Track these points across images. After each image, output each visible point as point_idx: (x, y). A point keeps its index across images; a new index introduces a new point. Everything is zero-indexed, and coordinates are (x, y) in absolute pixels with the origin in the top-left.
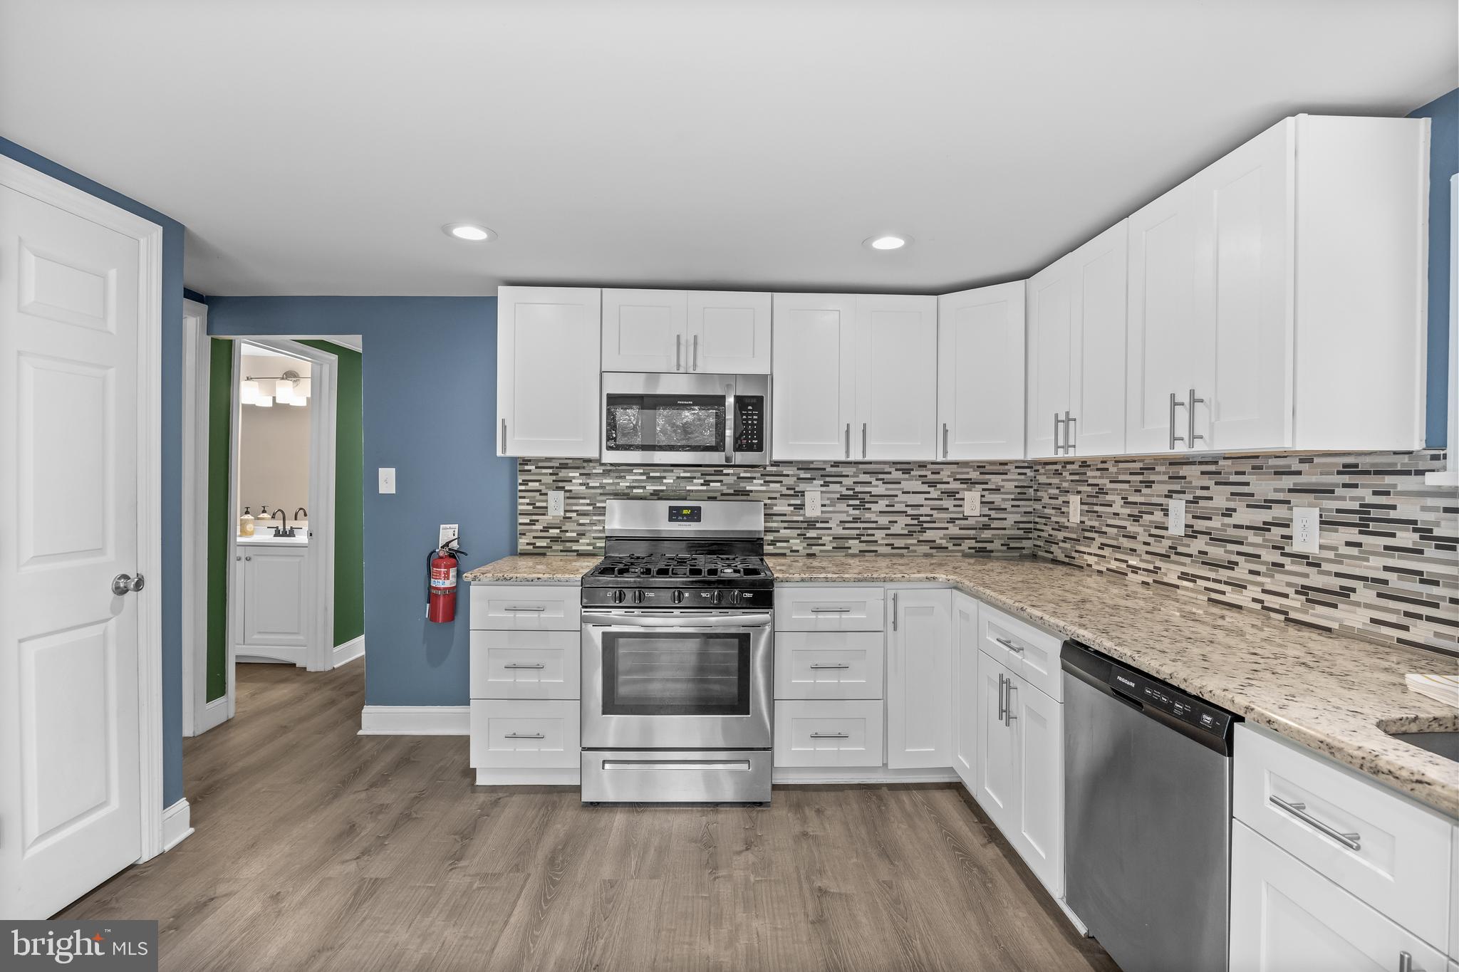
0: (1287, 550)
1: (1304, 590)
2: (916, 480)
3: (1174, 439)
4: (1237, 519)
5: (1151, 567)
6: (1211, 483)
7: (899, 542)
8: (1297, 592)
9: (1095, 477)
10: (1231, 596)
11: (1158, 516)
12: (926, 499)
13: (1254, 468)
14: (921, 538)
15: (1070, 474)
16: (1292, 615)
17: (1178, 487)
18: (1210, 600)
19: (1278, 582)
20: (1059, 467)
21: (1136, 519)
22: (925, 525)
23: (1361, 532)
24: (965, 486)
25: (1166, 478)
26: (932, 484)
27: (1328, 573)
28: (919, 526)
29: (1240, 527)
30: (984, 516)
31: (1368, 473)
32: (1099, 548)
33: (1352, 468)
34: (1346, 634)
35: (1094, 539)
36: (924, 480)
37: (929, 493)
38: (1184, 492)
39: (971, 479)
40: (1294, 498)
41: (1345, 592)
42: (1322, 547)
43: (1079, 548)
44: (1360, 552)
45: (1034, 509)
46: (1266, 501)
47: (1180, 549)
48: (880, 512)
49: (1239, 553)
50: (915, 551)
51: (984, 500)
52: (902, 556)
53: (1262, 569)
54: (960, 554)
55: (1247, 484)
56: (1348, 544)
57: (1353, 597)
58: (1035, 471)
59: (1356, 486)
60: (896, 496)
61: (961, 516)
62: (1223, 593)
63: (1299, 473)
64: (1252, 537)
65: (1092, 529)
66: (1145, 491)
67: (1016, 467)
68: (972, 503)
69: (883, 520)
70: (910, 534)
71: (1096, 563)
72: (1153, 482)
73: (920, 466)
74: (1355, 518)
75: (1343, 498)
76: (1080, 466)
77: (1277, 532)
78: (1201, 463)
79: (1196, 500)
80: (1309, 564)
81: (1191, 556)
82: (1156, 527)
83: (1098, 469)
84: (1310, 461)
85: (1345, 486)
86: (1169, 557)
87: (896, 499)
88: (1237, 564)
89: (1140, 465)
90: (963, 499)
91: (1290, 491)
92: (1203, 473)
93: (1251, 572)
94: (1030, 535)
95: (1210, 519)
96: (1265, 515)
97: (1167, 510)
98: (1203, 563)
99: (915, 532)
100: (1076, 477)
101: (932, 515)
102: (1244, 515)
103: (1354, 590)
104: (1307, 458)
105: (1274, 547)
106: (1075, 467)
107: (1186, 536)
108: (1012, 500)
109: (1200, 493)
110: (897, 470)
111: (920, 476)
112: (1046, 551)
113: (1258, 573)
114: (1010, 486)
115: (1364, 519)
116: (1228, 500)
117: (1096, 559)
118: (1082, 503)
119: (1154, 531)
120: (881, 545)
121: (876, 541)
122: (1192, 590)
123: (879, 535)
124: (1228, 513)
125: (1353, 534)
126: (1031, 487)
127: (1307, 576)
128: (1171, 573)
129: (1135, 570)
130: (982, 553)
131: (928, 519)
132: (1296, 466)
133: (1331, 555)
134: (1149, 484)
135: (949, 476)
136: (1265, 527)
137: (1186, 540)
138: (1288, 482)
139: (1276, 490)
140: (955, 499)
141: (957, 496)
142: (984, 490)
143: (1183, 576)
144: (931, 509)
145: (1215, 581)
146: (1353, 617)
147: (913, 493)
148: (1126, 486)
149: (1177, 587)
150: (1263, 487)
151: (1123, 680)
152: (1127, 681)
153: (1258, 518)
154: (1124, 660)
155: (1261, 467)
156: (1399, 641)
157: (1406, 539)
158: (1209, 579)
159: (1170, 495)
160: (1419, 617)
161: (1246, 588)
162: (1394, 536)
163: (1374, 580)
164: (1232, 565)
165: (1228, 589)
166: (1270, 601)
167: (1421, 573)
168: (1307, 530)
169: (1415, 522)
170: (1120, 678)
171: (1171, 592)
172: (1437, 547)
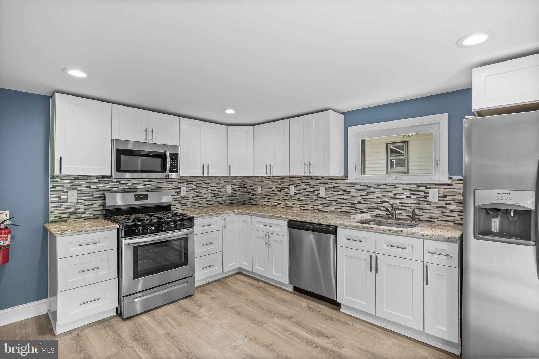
0: (319, 196)
1: (322, 204)
2: (214, 182)
3: (305, 172)
4: (307, 190)
5: (285, 203)
6: (300, 182)
7: (209, 203)
8: (321, 205)
9: (266, 181)
10: (306, 207)
11: (286, 190)
12: (217, 188)
13: (311, 179)
14: (216, 201)
15: (257, 180)
16: (320, 210)
17: (292, 183)
18: (301, 209)
19: (317, 203)
20: (253, 178)
21: (280, 191)
22: (217, 197)
23: (333, 191)
24: (227, 184)
25: (288, 181)
26: (218, 183)
27: (327, 200)
28: (215, 197)
29: (308, 192)
30: (232, 193)
31: (334, 180)
32: (268, 200)
33: (331, 179)
34: (331, 212)
35: (266, 197)
36: (216, 182)
37: (217, 186)
38: (293, 184)
39: (228, 182)
40: (320, 185)
41: (330, 203)
43: (261, 200)
44: (333, 195)
45: (244, 190)
46: (314, 186)
47: (293, 198)
48: (204, 193)
49: (308, 198)
50: (214, 205)
51: (232, 188)
52: (210, 207)
53: (313, 201)
54: (226, 205)
55: (310, 182)
56: (331, 194)
57: (332, 204)
58: (244, 179)
59: (332, 182)
60: (209, 188)
61: (226, 193)
62: (304, 207)
63: (321, 180)
64: (311, 194)
65: (265, 195)
66: (282, 184)
67: (239, 178)
68: (229, 189)
69: (205, 196)
70: (213, 200)
71: (267, 204)
72: (285, 182)
73: (215, 178)
74: (332, 189)
75: (330, 185)
76: (261, 178)
77: (316, 193)
78: (298, 177)
79: (297, 186)
80: (323, 199)
81: (296, 199)
82: (286, 193)
83: (267, 179)
84: (323, 177)
85: (330, 182)
86: (290, 200)
87: (209, 189)
88: (307, 200)
89: (281, 178)
90: (226, 188)
91: (319, 184)
92: (298, 180)
93: (311, 202)
94: (243, 198)
95: (301, 190)
96: (314, 189)
97: (289, 189)
98: (299, 201)
99: (214, 199)
100: (260, 181)
101: (218, 193)
102: (309, 189)
103: (332, 203)
104: (322, 177)
105: (316, 196)
106: (260, 178)
107: (294, 195)
108: (239, 188)
109: (297, 184)
110: (209, 179)
111: (215, 181)
112: (249, 202)
113: (312, 202)
114: (238, 183)
115: (334, 189)
116: (305, 186)
117: (267, 203)
118: (262, 188)
119: (285, 194)
120: (204, 204)
121: (203, 203)
122: (296, 207)
123: (204, 201)
124: (305, 189)
125: (331, 192)
126: (243, 184)
127: (323, 201)
128: (290, 204)
129: (280, 204)
130: (231, 204)
131: (217, 194)
132: (320, 178)
133: (327, 196)
134: (283, 182)
135: (223, 181)
136: (314, 191)
137: (294, 196)
138: (318, 182)
139: (316, 184)
140: (224, 188)
141: (225, 187)
142: (232, 185)
143: (294, 204)
144: (218, 191)
145: (302, 204)
146: (332, 208)
147: (213, 186)
148: (276, 183)
149: (292, 207)
150: (313, 183)
151: (309, 226)
152: (310, 226)
153: (312, 190)
154: (309, 222)
155: (312, 179)
156: (340, 211)
157: (341, 192)
158: (300, 204)
159: (289, 185)
160: (344, 206)
161: (309, 205)
162: (339, 192)
163: (336, 201)
164: (306, 201)
165: (305, 206)
166: (315, 207)
167: (344, 198)
168: (323, 192)
169: (343, 189)
170: (308, 226)
171: (290, 208)
172: (346, 193)
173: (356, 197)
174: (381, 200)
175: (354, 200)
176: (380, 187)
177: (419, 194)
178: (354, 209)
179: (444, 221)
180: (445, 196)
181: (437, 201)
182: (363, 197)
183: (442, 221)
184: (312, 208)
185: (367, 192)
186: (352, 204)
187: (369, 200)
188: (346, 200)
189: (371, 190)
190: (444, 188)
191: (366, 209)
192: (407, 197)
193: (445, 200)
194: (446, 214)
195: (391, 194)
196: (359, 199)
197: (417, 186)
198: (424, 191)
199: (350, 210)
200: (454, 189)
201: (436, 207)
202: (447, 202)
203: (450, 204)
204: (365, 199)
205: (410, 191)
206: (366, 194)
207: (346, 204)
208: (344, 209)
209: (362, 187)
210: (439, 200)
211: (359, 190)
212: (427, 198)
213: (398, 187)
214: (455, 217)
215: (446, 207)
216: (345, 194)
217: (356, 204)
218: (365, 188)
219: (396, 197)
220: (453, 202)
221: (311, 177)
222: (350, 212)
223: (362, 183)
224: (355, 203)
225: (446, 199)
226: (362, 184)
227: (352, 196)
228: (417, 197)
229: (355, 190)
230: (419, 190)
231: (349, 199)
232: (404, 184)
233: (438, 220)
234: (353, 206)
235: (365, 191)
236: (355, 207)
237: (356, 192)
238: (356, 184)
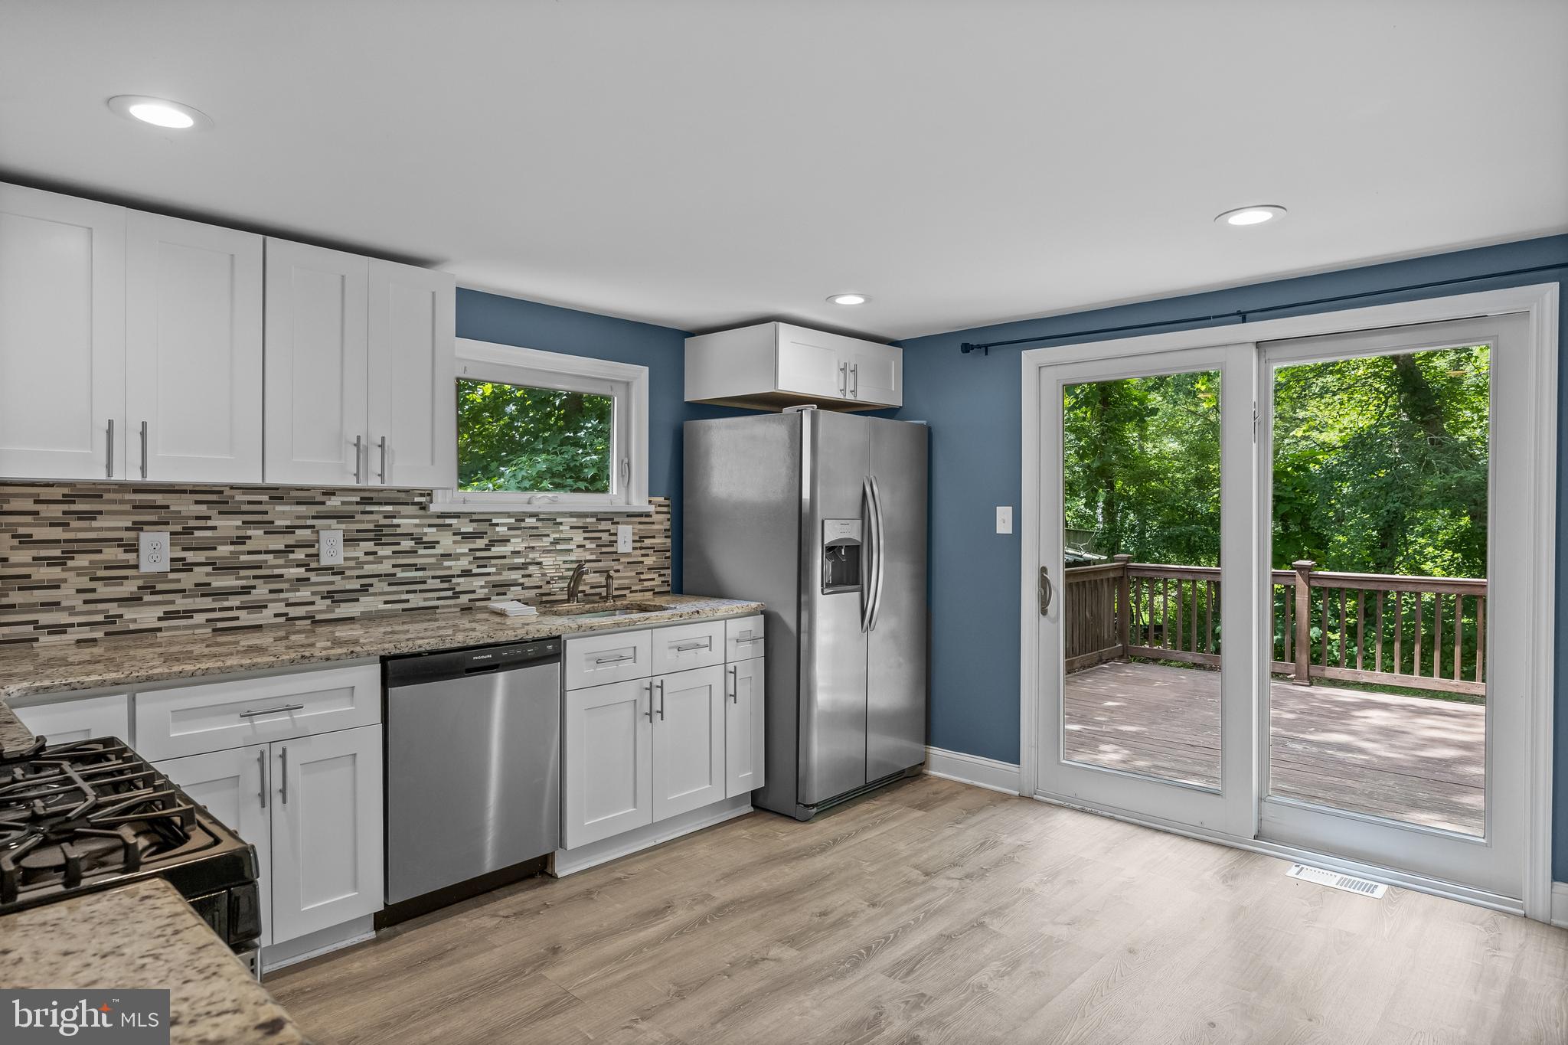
0: (313, 565)
1: (329, 595)
4: (250, 545)
5: (100, 618)
6: (213, 513)
8: (323, 598)
10: (246, 618)
11: (113, 554)
13: (270, 498)
16: (318, 617)
17: (153, 518)
18: (214, 630)
19: (304, 594)
23: (375, 544)
25: (128, 507)
27: (350, 578)
29: (258, 553)
31: (380, 504)
34: (370, 618)
38: (167, 523)
40: (317, 523)
41: (365, 589)
42: (346, 559)
44: (375, 558)
46: (287, 527)
47: (160, 587)
49: (255, 577)
53: (284, 586)
55: (266, 513)
56: (366, 554)
57: (370, 590)
59: (371, 513)
62: (237, 618)
63: (322, 503)
64: (272, 561)
66: (76, 524)
72: (100, 513)
74: (371, 535)
75: (363, 522)
77: (300, 555)
78: (192, 492)
79: (188, 531)
80: (334, 574)
81: (184, 591)
82: (106, 568)
85: (362, 513)
86: (139, 599)
88: (253, 587)
91: (313, 517)
92: (197, 502)
93: (271, 591)
95: (213, 549)
96: (290, 540)
98: (203, 595)
102: (261, 542)
103: (371, 585)
105: (298, 566)
107: (172, 571)
109: (192, 523)
113: (281, 591)
115: (378, 535)
116: (238, 528)
122: (186, 627)
124: (241, 540)
125: (369, 546)
127: (333, 583)
128: (147, 616)
132: (319, 498)
133: (352, 563)
136: (290, 549)
137: (172, 576)
138: (313, 510)
139: (298, 518)
143: (168, 616)
145: (221, 609)
146: (369, 604)
149: (160, 630)
150: (283, 514)
151: (480, 658)
152: (483, 657)
153: (278, 543)
154: (481, 642)
155: (282, 498)
156: (403, 610)
157: (407, 544)
158: (214, 610)
159: (138, 527)
160: (415, 592)
161: (266, 607)
162: (399, 544)
163: (386, 575)
164: (246, 590)
165: (242, 614)
166: (294, 612)
167: (416, 565)
168: (332, 548)
169: (412, 534)
170: (476, 658)
171: (149, 638)
172: (425, 548)
173: (457, 557)
174: (522, 560)
175: (450, 568)
176: (523, 525)
177: (600, 538)
178: (450, 593)
179: (641, 591)
180: (642, 539)
181: (631, 551)
182: (479, 554)
183: (636, 591)
184: (276, 615)
185: (490, 541)
186: (442, 582)
187: (493, 562)
188: (424, 569)
189: (501, 534)
190: (640, 523)
191: (486, 590)
192: (578, 546)
193: (641, 548)
194: (642, 577)
195: (546, 542)
196: (464, 563)
197: (597, 520)
198: (609, 531)
199: (439, 599)
200: (653, 523)
201: (629, 563)
202: (643, 552)
203: (647, 555)
204: (482, 561)
205: (584, 532)
206: (486, 545)
207: (425, 582)
208: (416, 601)
209: (474, 525)
210: (634, 548)
211: (466, 536)
212: (613, 545)
213: (561, 524)
214: (653, 579)
215: (643, 562)
216: (421, 552)
217: (454, 580)
218: (484, 527)
219: (558, 547)
220: (650, 552)
221: (275, 493)
222: (437, 607)
223: (475, 513)
224: (453, 576)
225: (643, 545)
226: (474, 517)
227: (442, 555)
228: (597, 546)
229: (454, 534)
230: (600, 528)
231: (432, 566)
232: (572, 515)
233: (631, 592)
234: (446, 585)
235: (482, 538)
236: (454, 589)
237: (455, 542)
238: (457, 516)
